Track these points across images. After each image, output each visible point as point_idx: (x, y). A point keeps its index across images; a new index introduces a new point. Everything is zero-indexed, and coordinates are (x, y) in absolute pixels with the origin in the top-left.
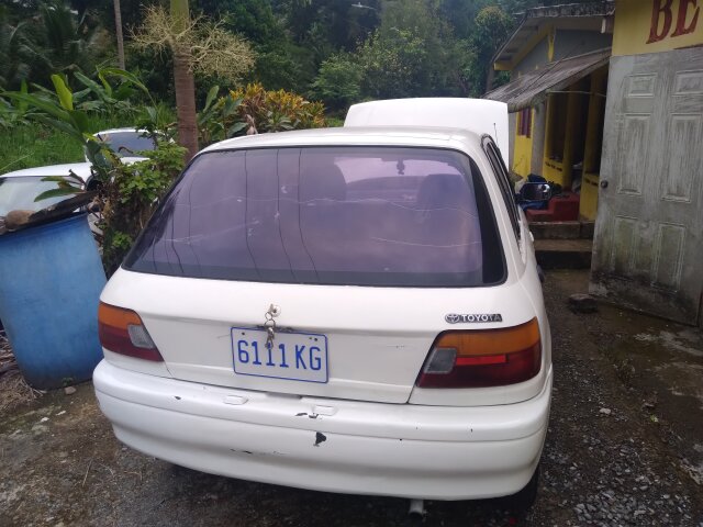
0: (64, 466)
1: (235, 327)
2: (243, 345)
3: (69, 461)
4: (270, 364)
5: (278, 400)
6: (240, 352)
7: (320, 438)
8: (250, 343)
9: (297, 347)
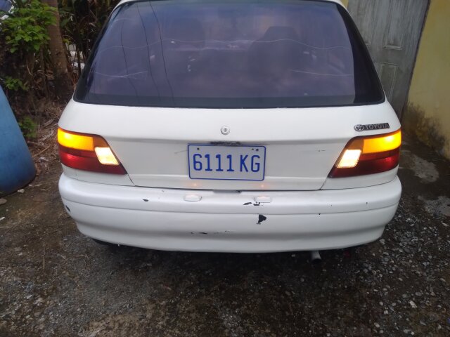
0: (22, 257)
1: (191, 144)
2: (197, 158)
3: (25, 254)
4: (220, 170)
5: (225, 195)
6: (195, 162)
7: (262, 218)
8: (203, 156)
9: (241, 156)
